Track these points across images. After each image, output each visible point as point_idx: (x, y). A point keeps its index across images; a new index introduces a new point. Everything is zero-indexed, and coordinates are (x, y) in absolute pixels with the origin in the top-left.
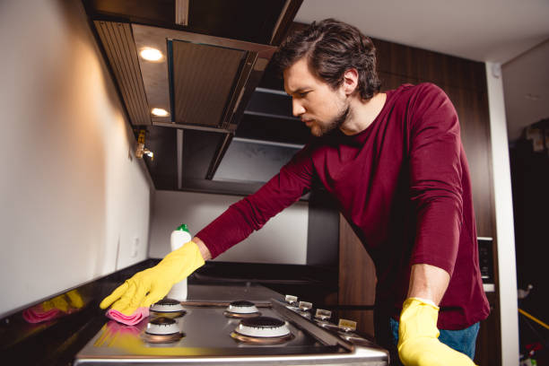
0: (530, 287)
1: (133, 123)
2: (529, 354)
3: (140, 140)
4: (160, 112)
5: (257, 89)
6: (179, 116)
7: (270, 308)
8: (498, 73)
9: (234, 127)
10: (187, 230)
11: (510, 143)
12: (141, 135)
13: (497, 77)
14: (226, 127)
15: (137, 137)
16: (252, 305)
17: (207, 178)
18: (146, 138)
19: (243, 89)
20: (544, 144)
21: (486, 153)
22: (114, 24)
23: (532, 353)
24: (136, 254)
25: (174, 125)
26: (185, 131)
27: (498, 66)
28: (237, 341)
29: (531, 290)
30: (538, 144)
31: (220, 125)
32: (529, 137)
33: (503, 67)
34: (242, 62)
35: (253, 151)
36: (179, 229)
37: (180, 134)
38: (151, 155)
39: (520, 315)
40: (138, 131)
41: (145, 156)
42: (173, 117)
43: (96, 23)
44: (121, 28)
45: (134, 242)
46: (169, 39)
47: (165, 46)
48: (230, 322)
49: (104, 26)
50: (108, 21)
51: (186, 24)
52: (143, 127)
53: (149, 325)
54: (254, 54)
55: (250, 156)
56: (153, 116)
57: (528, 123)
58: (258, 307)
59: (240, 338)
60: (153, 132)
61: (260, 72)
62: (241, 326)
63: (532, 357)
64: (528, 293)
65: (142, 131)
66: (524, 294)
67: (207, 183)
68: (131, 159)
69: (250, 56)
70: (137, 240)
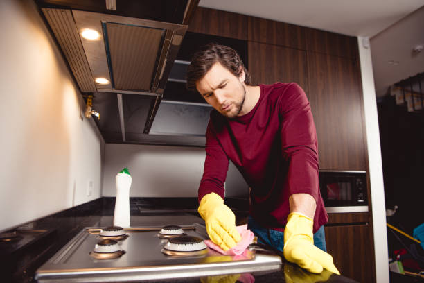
0: (396, 207)
1: (82, 91)
2: (396, 258)
3: (88, 103)
4: (103, 81)
5: (176, 61)
6: (117, 83)
7: (194, 230)
8: (368, 45)
9: (161, 90)
10: (128, 173)
11: (377, 99)
12: (89, 100)
13: (366, 48)
14: (156, 91)
15: (86, 101)
16: (180, 228)
17: (145, 132)
18: (94, 102)
19: (165, 60)
20: (404, 98)
21: (359, 107)
22: (58, 10)
23: (398, 257)
24: (90, 194)
25: (114, 91)
26: (124, 96)
27: (367, 39)
28: (166, 255)
29: (397, 210)
30: (400, 99)
31: (151, 89)
32: (392, 93)
33: (371, 40)
34: (163, 39)
35: (181, 111)
36: (122, 172)
37: (120, 98)
38: (98, 115)
39: (388, 229)
40: (86, 97)
41: (93, 116)
42: (113, 84)
43: (44, 10)
44: (64, 13)
45: (89, 184)
46: (104, 22)
47: (100, 27)
48: (163, 241)
49: (50, 12)
50: (53, 8)
51: (115, 9)
52: (91, 93)
53: (97, 246)
54: (170, 32)
55: (179, 114)
56: (97, 85)
57: (391, 83)
58: (184, 230)
59: (169, 253)
60: (98, 97)
61: (177, 46)
62: (169, 243)
63: (399, 260)
64: (395, 211)
65: (90, 96)
66: (391, 213)
67: (144, 136)
68: (82, 119)
69: (168, 34)
70: (91, 183)
